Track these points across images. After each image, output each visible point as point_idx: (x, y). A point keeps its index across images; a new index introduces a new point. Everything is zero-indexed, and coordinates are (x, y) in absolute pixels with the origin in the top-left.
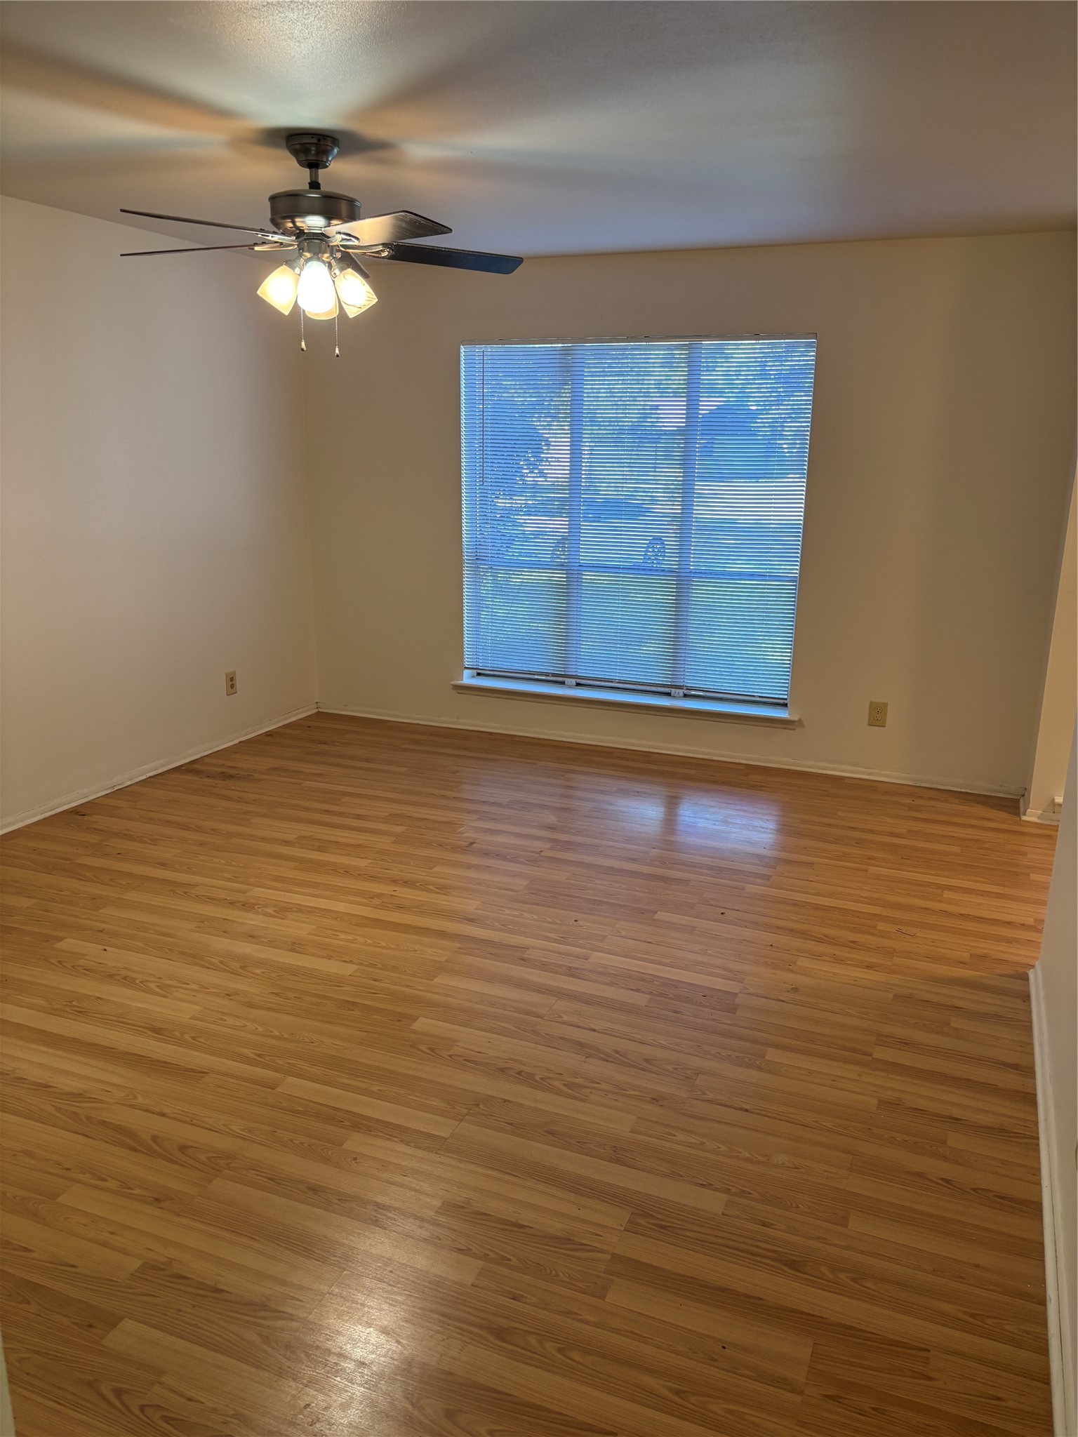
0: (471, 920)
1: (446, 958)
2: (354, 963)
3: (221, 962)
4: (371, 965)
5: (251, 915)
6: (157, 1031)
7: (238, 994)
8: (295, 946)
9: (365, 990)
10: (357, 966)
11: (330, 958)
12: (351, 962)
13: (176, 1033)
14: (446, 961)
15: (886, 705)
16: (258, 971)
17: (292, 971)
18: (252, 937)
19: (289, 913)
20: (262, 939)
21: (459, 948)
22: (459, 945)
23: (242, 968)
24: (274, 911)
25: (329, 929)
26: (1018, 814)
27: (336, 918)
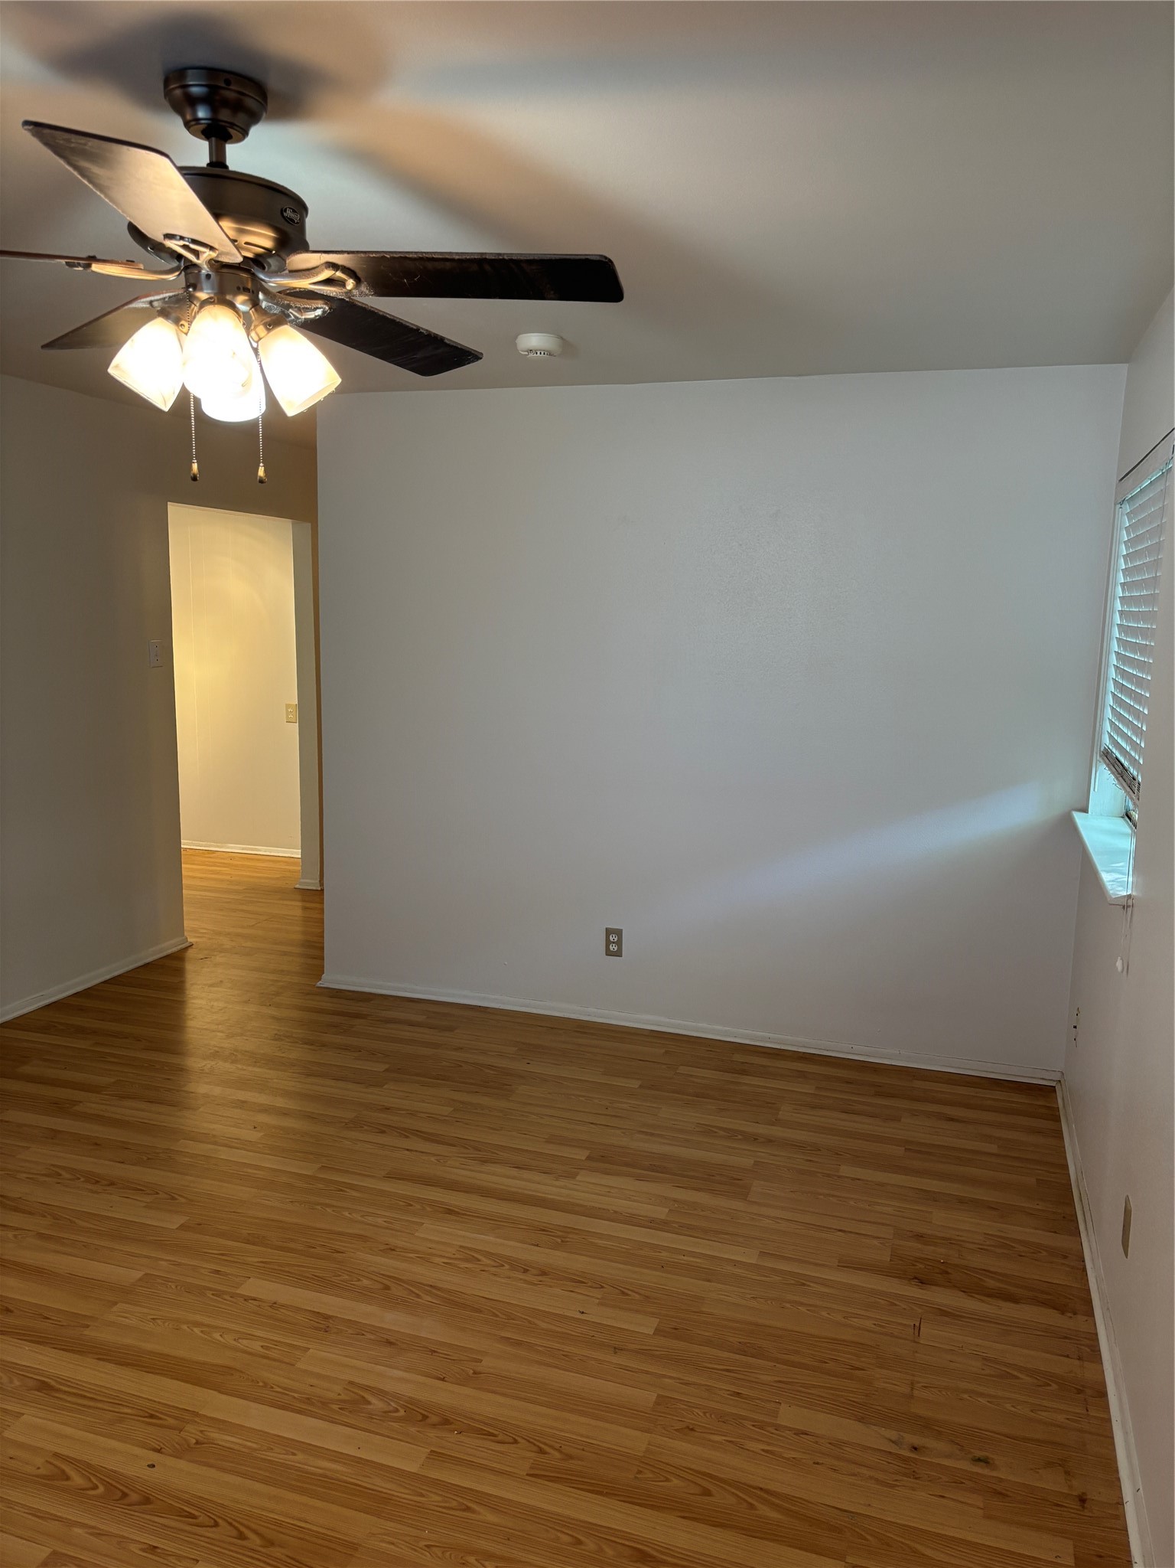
0: (44, 1387)
1: (115, 1309)
2: (242, 1296)
3: (418, 1296)
4: (218, 1294)
5: (407, 1390)
6: (450, 1212)
7: (380, 1250)
8: (323, 1324)
9: (232, 1259)
10: (238, 1292)
11: (274, 1305)
12: (247, 1299)
13: (431, 1210)
14: (115, 1303)
16: (365, 1282)
17: (322, 1284)
18: (390, 1343)
19: (343, 1397)
20: (372, 1337)
21: (88, 1326)
22: (87, 1332)
23: (387, 1288)
24: (369, 1403)
25: (275, 1360)
27: (266, 1385)
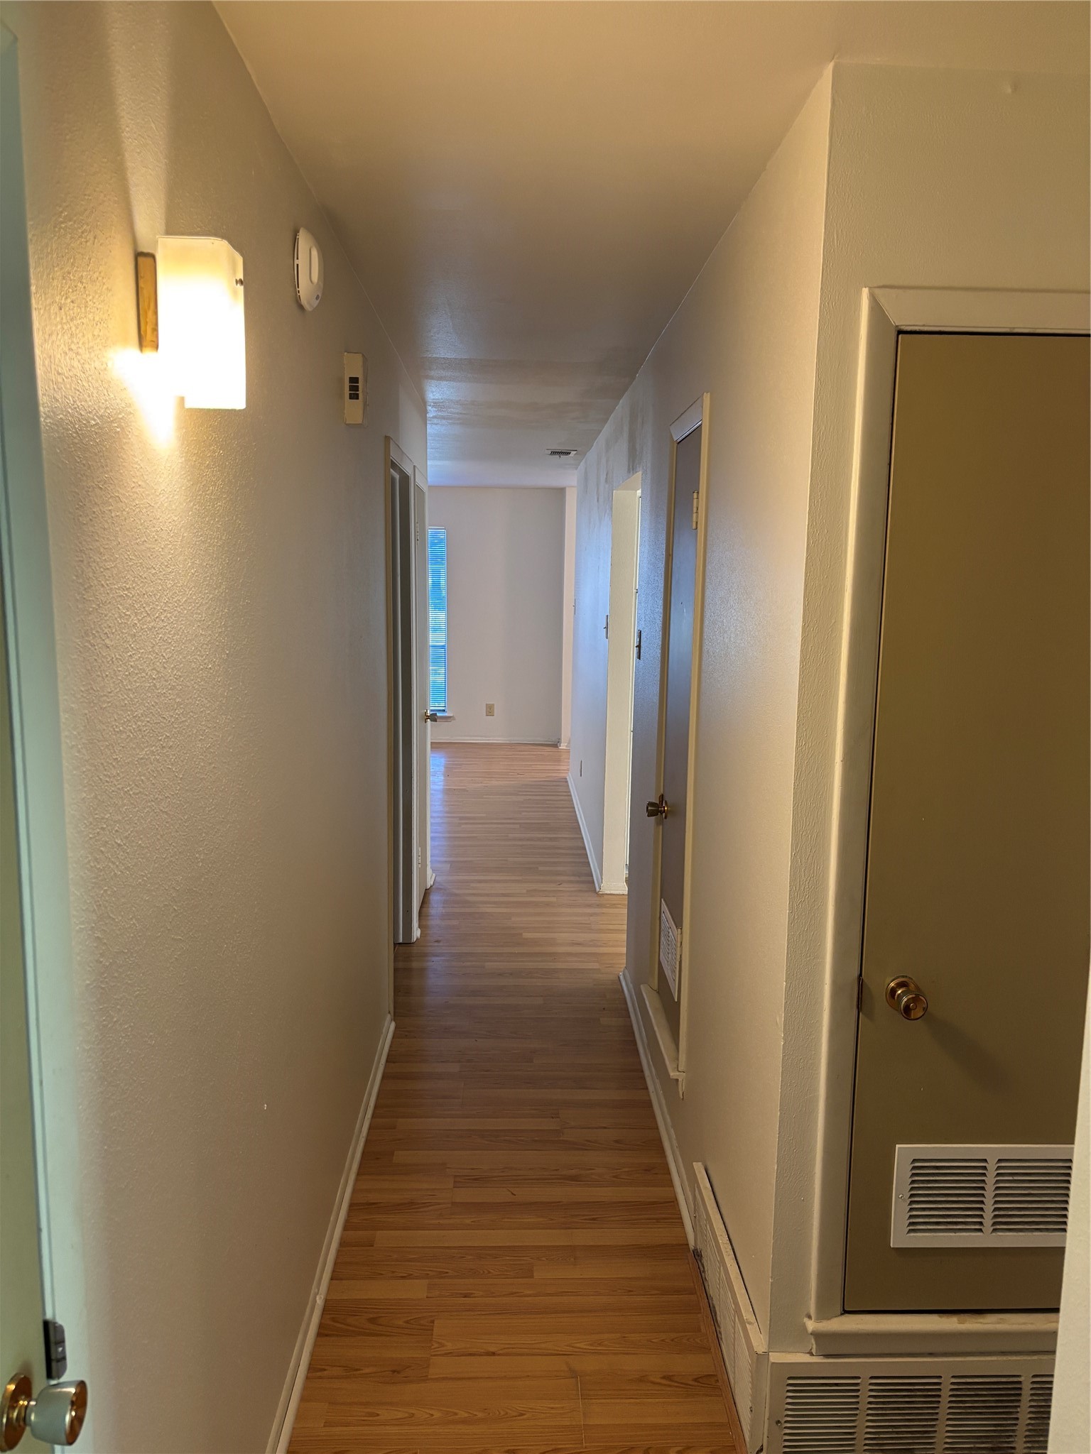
15: (493, 705)
26: (557, 747)
